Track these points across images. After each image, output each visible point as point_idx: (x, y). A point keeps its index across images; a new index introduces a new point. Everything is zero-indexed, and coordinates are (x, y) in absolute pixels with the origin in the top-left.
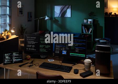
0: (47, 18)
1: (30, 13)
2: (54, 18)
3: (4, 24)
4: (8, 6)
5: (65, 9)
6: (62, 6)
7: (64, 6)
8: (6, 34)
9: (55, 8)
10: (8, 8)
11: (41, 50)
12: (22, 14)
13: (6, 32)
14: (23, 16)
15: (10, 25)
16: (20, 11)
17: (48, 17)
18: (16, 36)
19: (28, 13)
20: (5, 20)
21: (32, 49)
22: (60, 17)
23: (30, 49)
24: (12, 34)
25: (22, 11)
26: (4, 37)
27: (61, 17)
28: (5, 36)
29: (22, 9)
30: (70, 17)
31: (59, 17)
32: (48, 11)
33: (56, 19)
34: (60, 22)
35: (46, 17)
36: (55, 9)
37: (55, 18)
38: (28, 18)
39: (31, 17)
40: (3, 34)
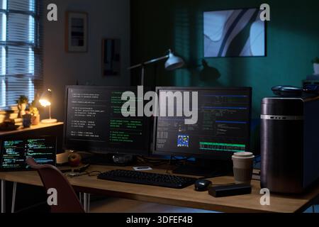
0: (172, 60)
1: (113, 41)
2: (200, 63)
3: (18, 76)
4: (30, 13)
5: (242, 24)
6: (231, 12)
7: (240, 11)
8: (23, 113)
9: (205, 21)
10: (31, 20)
11: (114, 137)
12: (81, 43)
13: (24, 106)
14: (87, 52)
15: (38, 84)
16: (73, 34)
17: (175, 55)
18: (55, 120)
19: (106, 41)
20: (22, 64)
21: (87, 134)
22: (223, 55)
23: (80, 134)
24: (44, 115)
25: (82, 34)
26: (16, 120)
27: (226, 57)
28: (20, 120)
29: (82, 27)
30: (263, 54)
31: (219, 56)
32: (181, 36)
33: (210, 64)
34: (223, 79)
35: (171, 55)
36: (205, 27)
37: (204, 63)
38: (105, 61)
39: (116, 57)
40: (12, 112)
